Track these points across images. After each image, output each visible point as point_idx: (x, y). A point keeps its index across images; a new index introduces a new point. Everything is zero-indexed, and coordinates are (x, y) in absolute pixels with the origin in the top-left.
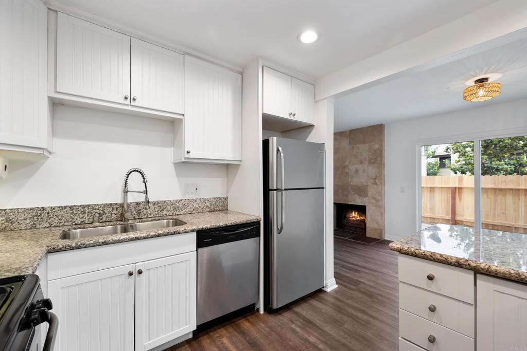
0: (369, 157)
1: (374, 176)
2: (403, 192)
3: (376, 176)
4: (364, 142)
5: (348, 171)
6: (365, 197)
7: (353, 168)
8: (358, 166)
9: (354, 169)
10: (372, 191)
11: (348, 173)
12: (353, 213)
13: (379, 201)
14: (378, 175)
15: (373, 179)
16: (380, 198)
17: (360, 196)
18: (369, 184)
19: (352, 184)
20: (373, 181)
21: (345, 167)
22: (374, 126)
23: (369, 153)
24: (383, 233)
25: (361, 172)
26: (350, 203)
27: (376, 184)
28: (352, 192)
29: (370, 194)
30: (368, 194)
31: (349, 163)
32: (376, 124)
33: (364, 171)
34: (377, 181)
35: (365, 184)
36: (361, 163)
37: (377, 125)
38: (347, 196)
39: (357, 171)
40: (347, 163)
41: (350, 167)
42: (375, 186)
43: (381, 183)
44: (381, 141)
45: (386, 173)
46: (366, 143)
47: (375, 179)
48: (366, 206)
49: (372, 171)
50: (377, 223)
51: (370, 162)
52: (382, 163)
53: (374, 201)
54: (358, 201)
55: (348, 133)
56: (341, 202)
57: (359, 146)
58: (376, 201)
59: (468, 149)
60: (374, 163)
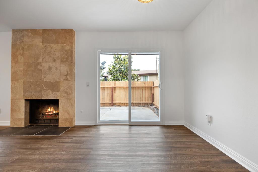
0: (61, 57)
1: (66, 73)
2: (88, 86)
3: (68, 73)
4: (57, 43)
5: (41, 68)
6: (58, 92)
7: (46, 65)
8: (51, 64)
9: (48, 67)
10: (63, 86)
11: (41, 70)
12: (49, 108)
13: (70, 94)
14: (69, 72)
15: (65, 75)
16: (71, 92)
17: (53, 90)
18: (61, 79)
19: (45, 80)
20: (64, 77)
21: (38, 64)
22: (66, 30)
23: (62, 53)
24: (73, 120)
25: (53, 69)
26: (43, 99)
27: (67, 79)
28: (45, 88)
29: (62, 89)
30: (60, 89)
31: (43, 60)
32: (67, 28)
33: (57, 68)
34: (68, 77)
35: (58, 80)
36: (54, 61)
37: (68, 30)
38: (40, 92)
39: (50, 68)
40: (40, 60)
41: (43, 64)
42: (67, 82)
43: (72, 79)
44: (72, 43)
45: (76, 71)
46: (59, 43)
47: (67, 75)
48: (58, 100)
49: (64, 68)
50: (68, 113)
51: (62, 61)
52: (72, 62)
53: (65, 95)
54: (51, 97)
55: (41, 32)
56: (34, 98)
57: (53, 45)
58: (67, 94)
59: (115, 73)
60: (66, 62)
